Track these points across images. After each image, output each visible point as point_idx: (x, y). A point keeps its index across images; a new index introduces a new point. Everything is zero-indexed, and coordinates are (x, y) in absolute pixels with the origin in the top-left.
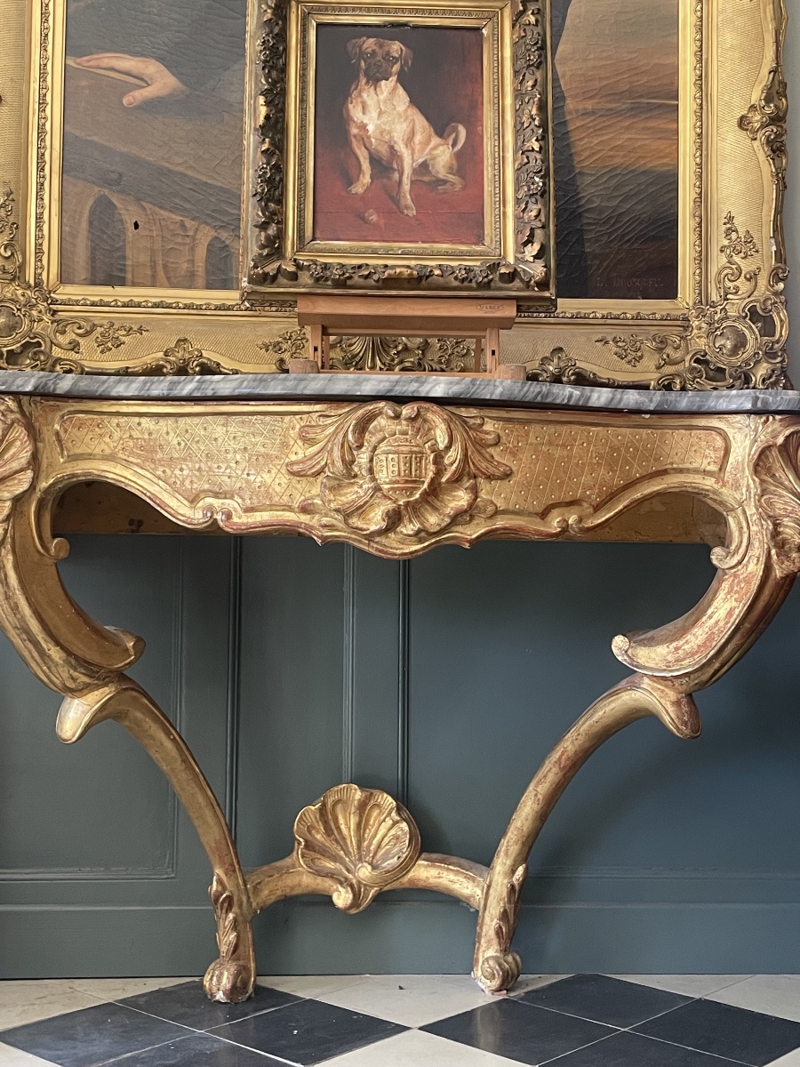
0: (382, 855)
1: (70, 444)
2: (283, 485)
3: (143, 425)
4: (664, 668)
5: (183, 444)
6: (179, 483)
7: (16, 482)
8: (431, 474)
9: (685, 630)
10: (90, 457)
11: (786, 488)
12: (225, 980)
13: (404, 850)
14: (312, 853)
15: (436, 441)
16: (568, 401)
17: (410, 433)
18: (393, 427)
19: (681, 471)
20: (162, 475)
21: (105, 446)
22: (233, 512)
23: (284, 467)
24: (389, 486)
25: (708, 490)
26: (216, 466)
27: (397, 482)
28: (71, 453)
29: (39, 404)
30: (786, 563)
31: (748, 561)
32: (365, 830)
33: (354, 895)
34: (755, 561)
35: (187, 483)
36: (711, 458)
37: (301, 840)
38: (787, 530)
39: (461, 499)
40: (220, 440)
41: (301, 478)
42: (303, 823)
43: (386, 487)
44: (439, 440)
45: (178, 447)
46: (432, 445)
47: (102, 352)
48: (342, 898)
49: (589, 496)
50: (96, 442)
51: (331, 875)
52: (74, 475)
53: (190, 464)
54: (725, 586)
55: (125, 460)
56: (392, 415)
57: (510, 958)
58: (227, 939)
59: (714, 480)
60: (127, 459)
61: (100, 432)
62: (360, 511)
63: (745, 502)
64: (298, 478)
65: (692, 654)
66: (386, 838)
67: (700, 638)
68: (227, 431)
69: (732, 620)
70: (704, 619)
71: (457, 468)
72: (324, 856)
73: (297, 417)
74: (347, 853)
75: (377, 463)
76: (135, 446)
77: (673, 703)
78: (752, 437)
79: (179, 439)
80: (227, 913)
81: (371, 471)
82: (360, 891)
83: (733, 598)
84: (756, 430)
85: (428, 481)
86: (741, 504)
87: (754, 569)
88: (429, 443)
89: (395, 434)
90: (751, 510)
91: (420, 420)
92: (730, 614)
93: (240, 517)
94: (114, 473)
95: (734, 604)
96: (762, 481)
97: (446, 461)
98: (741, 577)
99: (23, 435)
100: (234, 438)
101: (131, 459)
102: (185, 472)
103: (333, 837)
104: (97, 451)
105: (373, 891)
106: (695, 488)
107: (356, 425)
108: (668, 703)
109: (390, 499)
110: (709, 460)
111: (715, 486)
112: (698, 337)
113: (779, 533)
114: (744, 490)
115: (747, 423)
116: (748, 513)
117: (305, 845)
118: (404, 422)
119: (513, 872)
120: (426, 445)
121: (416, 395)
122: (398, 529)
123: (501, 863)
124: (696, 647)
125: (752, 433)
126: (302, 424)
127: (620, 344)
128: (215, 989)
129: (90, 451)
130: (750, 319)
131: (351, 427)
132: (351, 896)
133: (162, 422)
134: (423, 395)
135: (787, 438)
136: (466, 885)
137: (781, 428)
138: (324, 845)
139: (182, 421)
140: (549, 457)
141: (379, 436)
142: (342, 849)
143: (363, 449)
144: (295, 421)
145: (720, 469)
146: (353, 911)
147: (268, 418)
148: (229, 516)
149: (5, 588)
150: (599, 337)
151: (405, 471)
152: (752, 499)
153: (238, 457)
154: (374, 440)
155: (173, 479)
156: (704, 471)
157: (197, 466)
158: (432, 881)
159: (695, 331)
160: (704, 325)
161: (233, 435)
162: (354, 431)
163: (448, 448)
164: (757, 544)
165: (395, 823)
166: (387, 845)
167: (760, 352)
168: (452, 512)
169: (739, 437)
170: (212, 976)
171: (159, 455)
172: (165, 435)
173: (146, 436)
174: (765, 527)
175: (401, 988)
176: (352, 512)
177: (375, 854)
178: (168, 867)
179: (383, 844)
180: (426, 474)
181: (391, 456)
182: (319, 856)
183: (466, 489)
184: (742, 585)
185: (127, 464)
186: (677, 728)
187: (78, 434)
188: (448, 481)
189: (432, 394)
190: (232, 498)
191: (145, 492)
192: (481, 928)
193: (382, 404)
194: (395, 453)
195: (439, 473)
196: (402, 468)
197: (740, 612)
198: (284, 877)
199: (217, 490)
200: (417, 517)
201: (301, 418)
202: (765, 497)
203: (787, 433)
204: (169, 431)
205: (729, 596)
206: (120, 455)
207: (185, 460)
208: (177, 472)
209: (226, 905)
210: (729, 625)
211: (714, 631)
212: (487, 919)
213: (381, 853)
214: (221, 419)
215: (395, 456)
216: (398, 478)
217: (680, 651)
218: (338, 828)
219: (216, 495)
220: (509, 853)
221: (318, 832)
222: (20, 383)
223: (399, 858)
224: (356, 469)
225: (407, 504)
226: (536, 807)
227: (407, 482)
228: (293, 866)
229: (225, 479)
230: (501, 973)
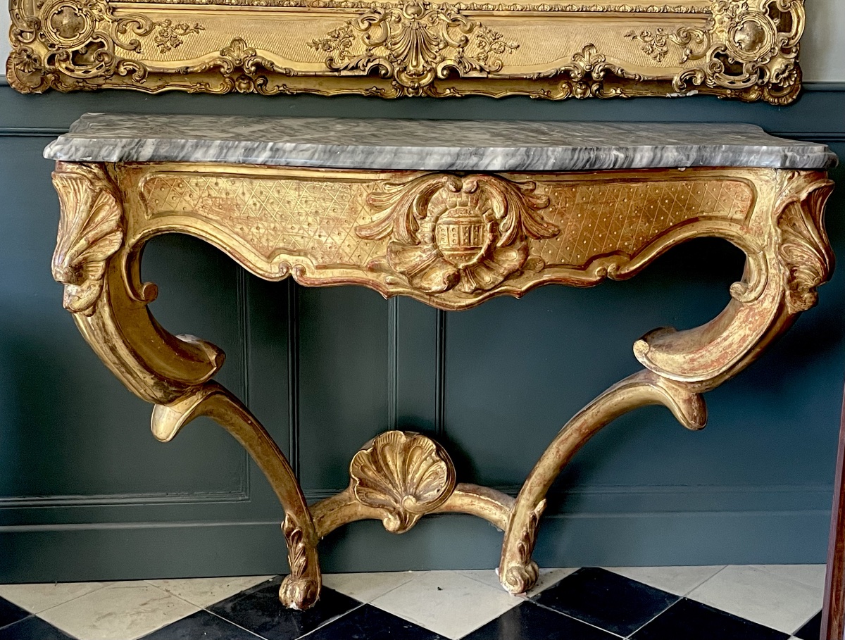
0: (425, 486)
1: (154, 203)
2: (352, 246)
3: (220, 185)
4: (680, 373)
5: (258, 205)
6: (256, 240)
7: (107, 242)
8: (487, 242)
9: (701, 346)
10: (172, 213)
11: (804, 238)
12: (297, 594)
13: (443, 485)
14: (366, 489)
15: (493, 210)
16: (614, 166)
17: (469, 204)
18: (454, 199)
19: (710, 218)
20: (240, 232)
21: (187, 203)
22: (307, 269)
23: (353, 230)
24: (450, 253)
25: (733, 236)
26: (290, 226)
27: (458, 250)
28: (155, 212)
29: (122, 168)
30: (798, 303)
31: (764, 298)
32: (409, 466)
33: (401, 522)
34: (771, 299)
35: (264, 240)
36: (739, 207)
37: (357, 479)
38: (802, 276)
39: (513, 258)
40: (293, 203)
41: (369, 241)
42: (357, 464)
43: (446, 253)
44: (495, 210)
45: (254, 208)
46: (489, 215)
47: (162, 52)
48: (392, 523)
49: (627, 247)
50: (177, 201)
51: (382, 506)
52: (158, 231)
53: (265, 224)
54: (741, 316)
55: (206, 217)
56: (454, 190)
57: (530, 568)
58: (297, 562)
59: (739, 226)
60: (207, 215)
61: (180, 191)
62: (424, 272)
63: (766, 248)
64: (366, 241)
65: (705, 366)
66: (427, 473)
67: (714, 355)
68: (299, 196)
69: (745, 345)
70: (719, 340)
71: (511, 234)
72: (375, 490)
73: (364, 185)
74: (395, 486)
75: (439, 232)
76: (214, 204)
77: (685, 401)
78: (778, 190)
79: (254, 199)
80: (297, 543)
81: (433, 239)
82: (406, 517)
83: (747, 327)
84: (781, 184)
85: (485, 247)
86: (762, 249)
87: (769, 306)
88: (487, 213)
89: (456, 205)
90: (771, 255)
91: (478, 191)
92: (744, 339)
93: (313, 273)
94: (197, 228)
95: (748, 332)
96: (784, 232)
97: (501, 228)
98: (756, 311)
99: (111, 201)
100: (306, 201)
101: (210, 216)
102: (262, 231)
103: (383, 473)
104: (179, 208)
105: (417, 516)
106: (722, 233)
107: (420, 198)
108: (681, 401)
109: (451, 264)
110: (736, 209)
111: (740, 232)
112: (719, 32)
113: (795, 278)
114: (766, 237)
115: (774, 176)
116: (768, 257)
117: (360, 484)
118: (464, 195)
119: (535, 505)
120: (484, 215)
121: (475, 169)
122: (456, 287)
123: (526, 497)
124: (709, 361)
125: (777, 186)
126: (369, 192)
127: (647, 39)
128: (289, 601)
129: (172, 209)
130: (769, 15)
131: (415, 200)
132: (399, 522)
133: (238, 183)
134: (482, 169)
135: (810, 194)
136: (494, 512)
137: (806, 184)
138: (375, 480)
139: (257, 183)
140: (594, 214)
141: (441, 208)
142: (391, 482)
143: (427, 219)
144: (363, 189)
145: (746, 218)
146: (400, 532)
147: (337, 185)
148: (303, 272)
149: (104, 334)
150: (628, 31)
151: (464, 240)
152: (773, 246)
153: (310, 220)
154: (436, 211)
155: (251, 237)
156: (731, 219)
157: (272, 225)
158: (466, 507)
159: (717, 25)
160: (726, 19)
161: (304, 199)
162: (418, 204)
163: (503, 217)
164: (773, 286)
165: (434, 462)
166: (427, 478)
167: (776, 48)
168: (506, 272)
169: (765, 188)
170: (286, 590)
171: (237, 214)
172: (241, 196)
173: (224, 196)
174: (782, 271)
175: (439, 589)
176: (416, 274)
177: (418, 486)
178: (242, 491)
179: (425, 477)
180: (483, 240)
181: (451, 226)
182: (371, 490)
183: (518, 250)
184: (757, 318)
185: (207, 220)
186: (688, 423)
187: (160, 193)
188: (503, 246)
189: (491, 168)
190: (305, 255)
191: (225, 246)
192: (506, 546)
193: (444, 179)
194: (456, 223)
195: (495, 240)
196: (462, 238)
197: (753, 340)
198: (343, 509)
199: (292, 248)
200: (474, 277)
201: (368, 186)
202: (785, 245)
203: (811, 189)
204: (245, 192)
205: (744, 325)
206: (200, 212)
207: (261, 219)
208: (254, 230)
209: (296, 538)
210: (742, 349)
211: (727, 351)
212: (512, 539)
213: (423, 485)
214: (293, 183)
215: (456, 226)
216: (458, 247)
217: (695, 363)
218: (387, 465)
219: (291, 252)
220: (533, 491)
221: (370, 470)
222: (105, 154)
223: (438, 491)
224: (419, 236)
225: (466, 268)
226: (557, 460)
227: (466, 249)
228: (350, 499)
229: (298, 238)
230: (523, 582)
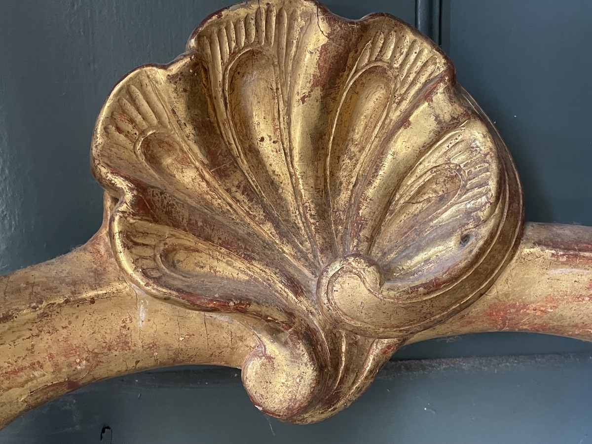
13: (482, 215)
14: (167, 230)
32: (337, 159)
37: (120, 182)
72: (208, 239)
74: (287, 231)
82: (335, 351)
103: (236, 178)
132: (309, 372)
138: (208, 205)
142: (269, 217)
146: (314, 417)
165: (444, 129)
166: (410, 202)
177: (376, 230)
179: (401, 198)
182: (189, 240)
213: (394, 228)
218: (253, 152)
221: (185, 162)
